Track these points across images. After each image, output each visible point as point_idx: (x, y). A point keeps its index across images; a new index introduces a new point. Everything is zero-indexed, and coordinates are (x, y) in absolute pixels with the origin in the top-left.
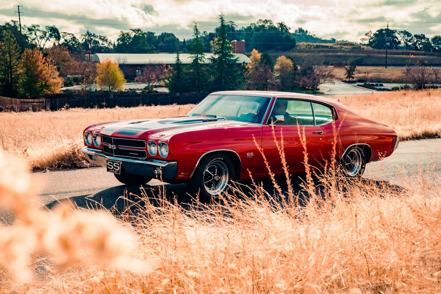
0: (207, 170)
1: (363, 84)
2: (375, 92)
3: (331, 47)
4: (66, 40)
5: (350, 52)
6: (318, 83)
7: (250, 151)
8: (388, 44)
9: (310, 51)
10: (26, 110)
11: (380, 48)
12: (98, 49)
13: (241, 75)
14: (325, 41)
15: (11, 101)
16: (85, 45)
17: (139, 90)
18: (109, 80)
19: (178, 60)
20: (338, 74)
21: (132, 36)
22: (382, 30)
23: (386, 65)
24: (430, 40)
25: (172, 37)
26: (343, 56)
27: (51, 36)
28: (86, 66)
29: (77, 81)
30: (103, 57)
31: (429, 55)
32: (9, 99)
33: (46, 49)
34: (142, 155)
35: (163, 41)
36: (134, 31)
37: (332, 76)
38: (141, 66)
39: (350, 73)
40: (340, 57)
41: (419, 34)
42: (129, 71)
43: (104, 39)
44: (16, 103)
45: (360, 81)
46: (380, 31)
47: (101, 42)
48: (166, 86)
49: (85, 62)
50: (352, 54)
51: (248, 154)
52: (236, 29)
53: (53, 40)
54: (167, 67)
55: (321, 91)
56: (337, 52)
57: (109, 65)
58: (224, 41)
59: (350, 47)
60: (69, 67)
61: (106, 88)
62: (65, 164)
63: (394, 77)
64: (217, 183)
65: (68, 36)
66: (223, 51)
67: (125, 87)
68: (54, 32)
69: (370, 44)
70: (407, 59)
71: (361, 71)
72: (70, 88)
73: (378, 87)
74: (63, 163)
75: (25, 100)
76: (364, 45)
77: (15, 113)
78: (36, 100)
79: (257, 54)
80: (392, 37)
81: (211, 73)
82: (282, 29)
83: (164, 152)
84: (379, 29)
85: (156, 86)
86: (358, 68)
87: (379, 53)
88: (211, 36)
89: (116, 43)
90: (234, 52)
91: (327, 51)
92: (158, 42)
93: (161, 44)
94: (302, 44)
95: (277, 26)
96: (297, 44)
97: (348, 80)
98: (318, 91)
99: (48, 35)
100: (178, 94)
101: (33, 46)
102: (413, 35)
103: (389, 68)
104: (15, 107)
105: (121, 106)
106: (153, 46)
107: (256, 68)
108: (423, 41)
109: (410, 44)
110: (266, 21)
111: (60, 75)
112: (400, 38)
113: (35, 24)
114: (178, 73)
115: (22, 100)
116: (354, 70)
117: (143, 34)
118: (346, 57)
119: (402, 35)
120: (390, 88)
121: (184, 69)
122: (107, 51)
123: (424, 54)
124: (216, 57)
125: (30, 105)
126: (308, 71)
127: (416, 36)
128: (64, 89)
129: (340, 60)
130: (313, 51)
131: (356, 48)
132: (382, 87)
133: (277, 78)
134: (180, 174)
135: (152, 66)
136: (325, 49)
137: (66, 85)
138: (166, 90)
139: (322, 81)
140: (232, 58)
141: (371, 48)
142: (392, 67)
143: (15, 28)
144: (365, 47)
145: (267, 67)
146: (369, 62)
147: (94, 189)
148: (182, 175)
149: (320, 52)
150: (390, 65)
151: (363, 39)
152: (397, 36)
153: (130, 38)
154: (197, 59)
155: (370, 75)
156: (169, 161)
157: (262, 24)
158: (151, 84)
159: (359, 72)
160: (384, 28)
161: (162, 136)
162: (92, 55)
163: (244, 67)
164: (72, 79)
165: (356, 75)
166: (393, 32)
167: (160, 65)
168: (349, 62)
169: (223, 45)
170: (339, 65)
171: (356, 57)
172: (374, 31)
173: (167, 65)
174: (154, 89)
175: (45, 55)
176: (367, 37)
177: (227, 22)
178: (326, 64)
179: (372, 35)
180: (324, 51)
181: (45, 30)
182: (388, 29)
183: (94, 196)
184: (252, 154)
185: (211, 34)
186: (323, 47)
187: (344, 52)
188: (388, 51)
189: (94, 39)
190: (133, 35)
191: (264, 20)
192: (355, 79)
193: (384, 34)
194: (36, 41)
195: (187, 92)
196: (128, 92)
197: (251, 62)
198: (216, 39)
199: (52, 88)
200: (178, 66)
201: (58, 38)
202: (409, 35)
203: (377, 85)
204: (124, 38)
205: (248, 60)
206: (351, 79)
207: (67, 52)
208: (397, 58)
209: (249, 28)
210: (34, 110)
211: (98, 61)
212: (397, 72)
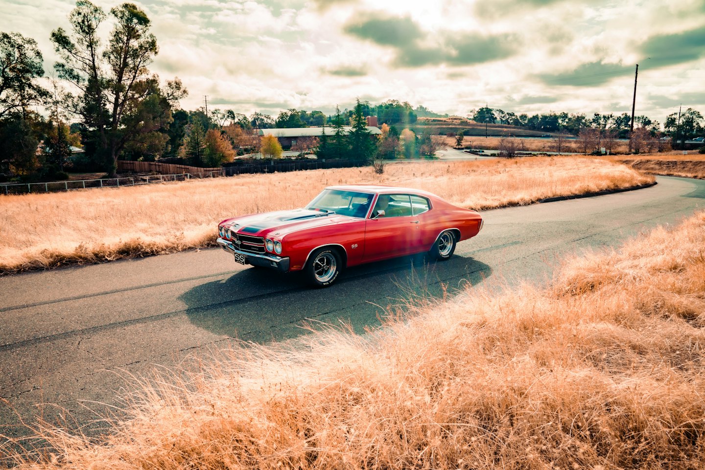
0: (317, 261)
1: (469, 150)
2: (478, 157)
3: (445, 121)
4: (239, 120)
5: (459, 125)
6: (435, 149)
7: (354, 243)
8: (488, 119)
9: (428, 124)
10: (207, 177)
11: (482, 122)
12: (263, 125)
13: (374, 144)
14: (440, 116)
15: (198, 170)
16: (254, 123)
17: (294, 157)
18: (271, 150)
19: (324, 133)
20: (450, 142)
21: (289, 115)
22: (483, 108)
23: (487, 135)
24: (518, 117)
25: (321, 114)
26: (454, 128)
27: (228, 116)
28: (254, 139)
29: (247, 151)
30: (266, 132)
31: (517, 128)
32: (196, 168)
33: (225, 127)
34: (261, 249)
35: (313, 117)
36: (290, 110)
37: (445, 144)
38: (295, 138)
39: (459, 142)
40: (451, 128)
41: (510, 112)
42: (286, 143)
43: (268, 117)
44: (201, 172)
45: (467, 148)
46: (482, 109)
47: (265, 119)
48: (315, 153)
49: (253, 136)
50: (460, 127)
51: (353, 246)
52: (370, 106)
53: (230, 120)
54: (315, 139)
55: (436, 156)
56: (449, 125)
57: (270, 138)
58: (360, 118)
59: (459, 121)
60: (241, 140)
61: (268, 156)
62: (213, 243)
63: (492, 145)
64: (326, 272)
65: (241, 116)
66: (359, 125)
67: (284, 155)
68: (231, 114)
69: (475, 119)
70: (501, 131)
71: (468, 140)
72: (241, 157)
73: (480, 153)
74: (211, 242)
75: (208, 169)
76: (470, 119)
77: (200, 179)
78: (215, 169)
79: (386, 127)
80: (491, 113)
81: (350, 143)
82: (406, 107)
83: (279, 249)
84: (481, 108)
85: (307, 154)
86: (465, 137)
87: (481, 126)
88: (351, 113)
89: (277, 120)
90: (368, 126)
91: (442, 124)
92: (309, 118)
93: (312, 119)
94: (421, 118)
95: (402, 105)
96: (418, 118)
97: (457, 147)
98: (434, 156)
99: (226, 116)
100: (324, 160)
101: (216, 126)
102: (506, 113)
103: (489, 138)
104: (200, 174)
105: (278, 171)
106: (305, 122)
107: (386, 138)
108: (513, 117)
109: (504, 119)
110: (394, 101)
111: (234, 148)
112: (497, 115)
113: (217, 108)
114: (324, 144)
115: (205, 169)
116: (462, 140)
117: (298, 113)
118: (456, 129)
119: (498, 112)
120: (489, 154)
121: (329, 141)
122: (271, 126)
123: (514, 128)
124: (354, 130)
125: (211, 173)
126: (426, 140)
127: (508, 114)
128: (237, 157)
129: (451, 131)
130: (431, 125)
131: (464, 123)
132: (483, 153)
133: (403, 145)
134: (293, 267)
135: (304, 138)
136: (440, 123)
137: (239, 154)
138: (314, 157)
139: (437, 148)
140: (366, 131)
141: (475, 122)
142: (491, 137)
143: (202, 113)
144: (471, 121)
145: (394, 137)
146: (474, 133)
147: (228, 273)
148: (295, 268)
149: (436, 124)
150: (489, 136)
151: (469, 115)
152: (494, 113)
153: (287, 116)
154: (338, 132)
155: (475, 144)
156: (282, 258)
157: (391, 103)
158: (303, 152)
159: (466, 141)
160: (484, 107)
161: (277, 234)
162: (258, 130)
163: (376, 137)
164: (243, 150)
165: (464, 144)
166: (491, 110)
167: (310, 137)
168: (458, 133)
169: (359, 121)
170: (451, 135)
171: (463, 129)
172: (477, 109)
173: (316, 136)
174: (306, 156)
175: (223, 133)
176: (472, 114)
177: (362, 102)
178: (441, 134)
179: (476, 112)
180: (439, 124)
181: (224, 113)
182: (487, 108)
183: (226, 282)
184: (356, 245)
185: (350, 112)
186: (438, 121)
187: (455, 125)
188: (488, 124)
189: (260, 117)
190: (289, 113)
191: (392, 99)
192: (463, 147)
193: (484, 112)
194: (218, 121)
195: (331, 158)
196: (285, 159)
197: (382, 133)
198: (354, 116)
199: (228, 158)
200: (324, 138)
201: (233, 118)
202: (503, 112)
203: (479, 151)
204: (283, 116)
205: (378, 131)
206: (460, 147)
207: (240, 129)
208: (494, 130)
209: (381, 106)
210: (214, 177)
211: (262, 136)
212: (494, 141)
